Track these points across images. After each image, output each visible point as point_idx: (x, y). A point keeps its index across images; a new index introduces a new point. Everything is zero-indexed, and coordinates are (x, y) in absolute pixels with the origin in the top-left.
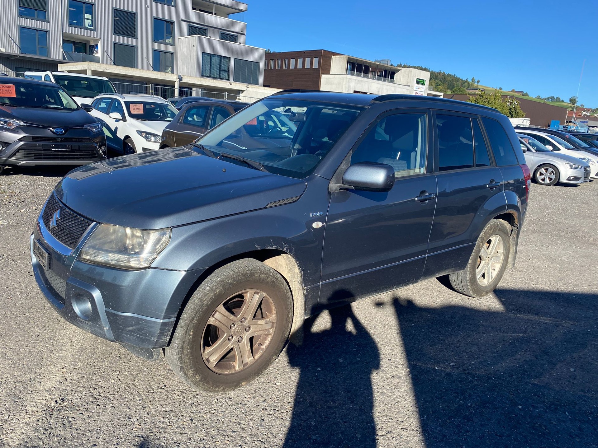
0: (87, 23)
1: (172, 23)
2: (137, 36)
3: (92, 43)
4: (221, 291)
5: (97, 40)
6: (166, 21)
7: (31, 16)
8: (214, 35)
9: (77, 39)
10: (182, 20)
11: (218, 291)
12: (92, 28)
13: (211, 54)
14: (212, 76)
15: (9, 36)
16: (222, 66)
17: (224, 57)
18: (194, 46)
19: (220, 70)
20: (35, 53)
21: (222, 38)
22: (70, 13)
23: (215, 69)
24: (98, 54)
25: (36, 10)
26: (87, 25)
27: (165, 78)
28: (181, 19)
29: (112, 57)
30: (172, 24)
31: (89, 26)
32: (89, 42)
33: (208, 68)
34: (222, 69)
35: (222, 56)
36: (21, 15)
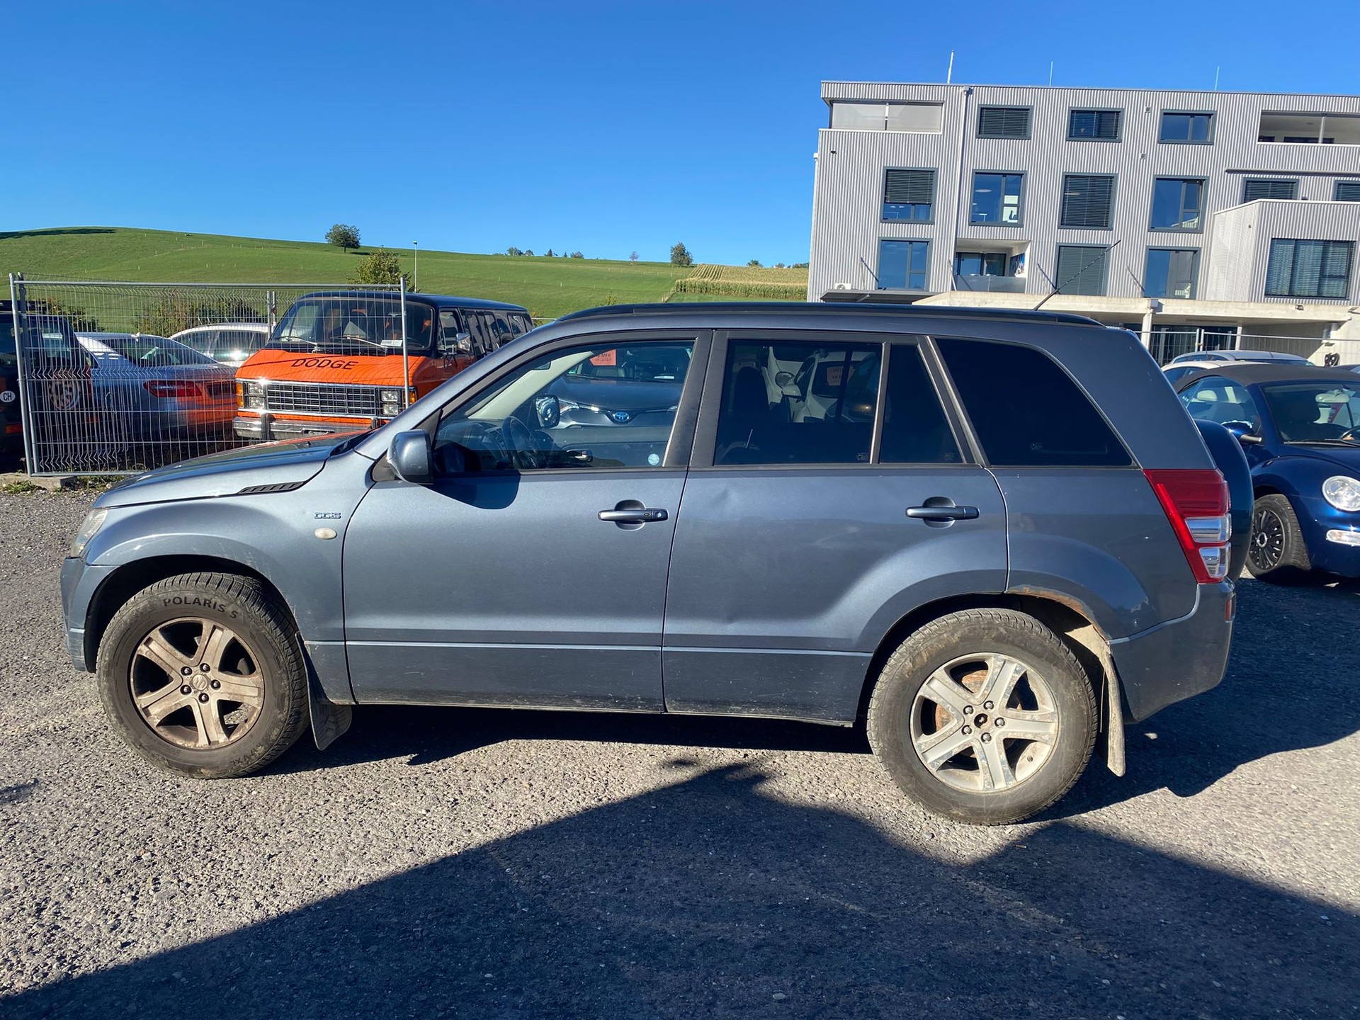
0: (1006, 213)
1: (1200, 182)
2: (1112, 224)
3: (1015, 253)
4: (145, 607)
5: (1023, 245)
6: (1184, 180)
7: (904, 218)
8: (1316, 194)
9: (986, 248)
10: (1229, 171)
11: (142, 605)
12: (1016, 221)
13: (1297, 240)
14: (1297, 292)
15: (862, 259)
16: (1328, 267)
17: (1335, 242)
18: (1250, 227)
19: (1322, 276)
20: (902, 286)
21: (1338, 197)
22: (976, 197)
23: (1307, 274)
24: (1023, 274)
25: (914, 204)
26: (1006, 218)
27: (1117, 309)
28: (1225, 169)
29: (1052, 276)
30: (1201, 184)
31: (1010, 218)
32: (1010, 250)
33: (1286, 274)
34: (1327, 272)
35: (1329, 241)
36: (885, 218)
